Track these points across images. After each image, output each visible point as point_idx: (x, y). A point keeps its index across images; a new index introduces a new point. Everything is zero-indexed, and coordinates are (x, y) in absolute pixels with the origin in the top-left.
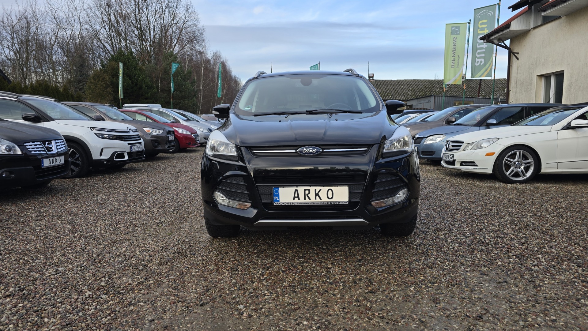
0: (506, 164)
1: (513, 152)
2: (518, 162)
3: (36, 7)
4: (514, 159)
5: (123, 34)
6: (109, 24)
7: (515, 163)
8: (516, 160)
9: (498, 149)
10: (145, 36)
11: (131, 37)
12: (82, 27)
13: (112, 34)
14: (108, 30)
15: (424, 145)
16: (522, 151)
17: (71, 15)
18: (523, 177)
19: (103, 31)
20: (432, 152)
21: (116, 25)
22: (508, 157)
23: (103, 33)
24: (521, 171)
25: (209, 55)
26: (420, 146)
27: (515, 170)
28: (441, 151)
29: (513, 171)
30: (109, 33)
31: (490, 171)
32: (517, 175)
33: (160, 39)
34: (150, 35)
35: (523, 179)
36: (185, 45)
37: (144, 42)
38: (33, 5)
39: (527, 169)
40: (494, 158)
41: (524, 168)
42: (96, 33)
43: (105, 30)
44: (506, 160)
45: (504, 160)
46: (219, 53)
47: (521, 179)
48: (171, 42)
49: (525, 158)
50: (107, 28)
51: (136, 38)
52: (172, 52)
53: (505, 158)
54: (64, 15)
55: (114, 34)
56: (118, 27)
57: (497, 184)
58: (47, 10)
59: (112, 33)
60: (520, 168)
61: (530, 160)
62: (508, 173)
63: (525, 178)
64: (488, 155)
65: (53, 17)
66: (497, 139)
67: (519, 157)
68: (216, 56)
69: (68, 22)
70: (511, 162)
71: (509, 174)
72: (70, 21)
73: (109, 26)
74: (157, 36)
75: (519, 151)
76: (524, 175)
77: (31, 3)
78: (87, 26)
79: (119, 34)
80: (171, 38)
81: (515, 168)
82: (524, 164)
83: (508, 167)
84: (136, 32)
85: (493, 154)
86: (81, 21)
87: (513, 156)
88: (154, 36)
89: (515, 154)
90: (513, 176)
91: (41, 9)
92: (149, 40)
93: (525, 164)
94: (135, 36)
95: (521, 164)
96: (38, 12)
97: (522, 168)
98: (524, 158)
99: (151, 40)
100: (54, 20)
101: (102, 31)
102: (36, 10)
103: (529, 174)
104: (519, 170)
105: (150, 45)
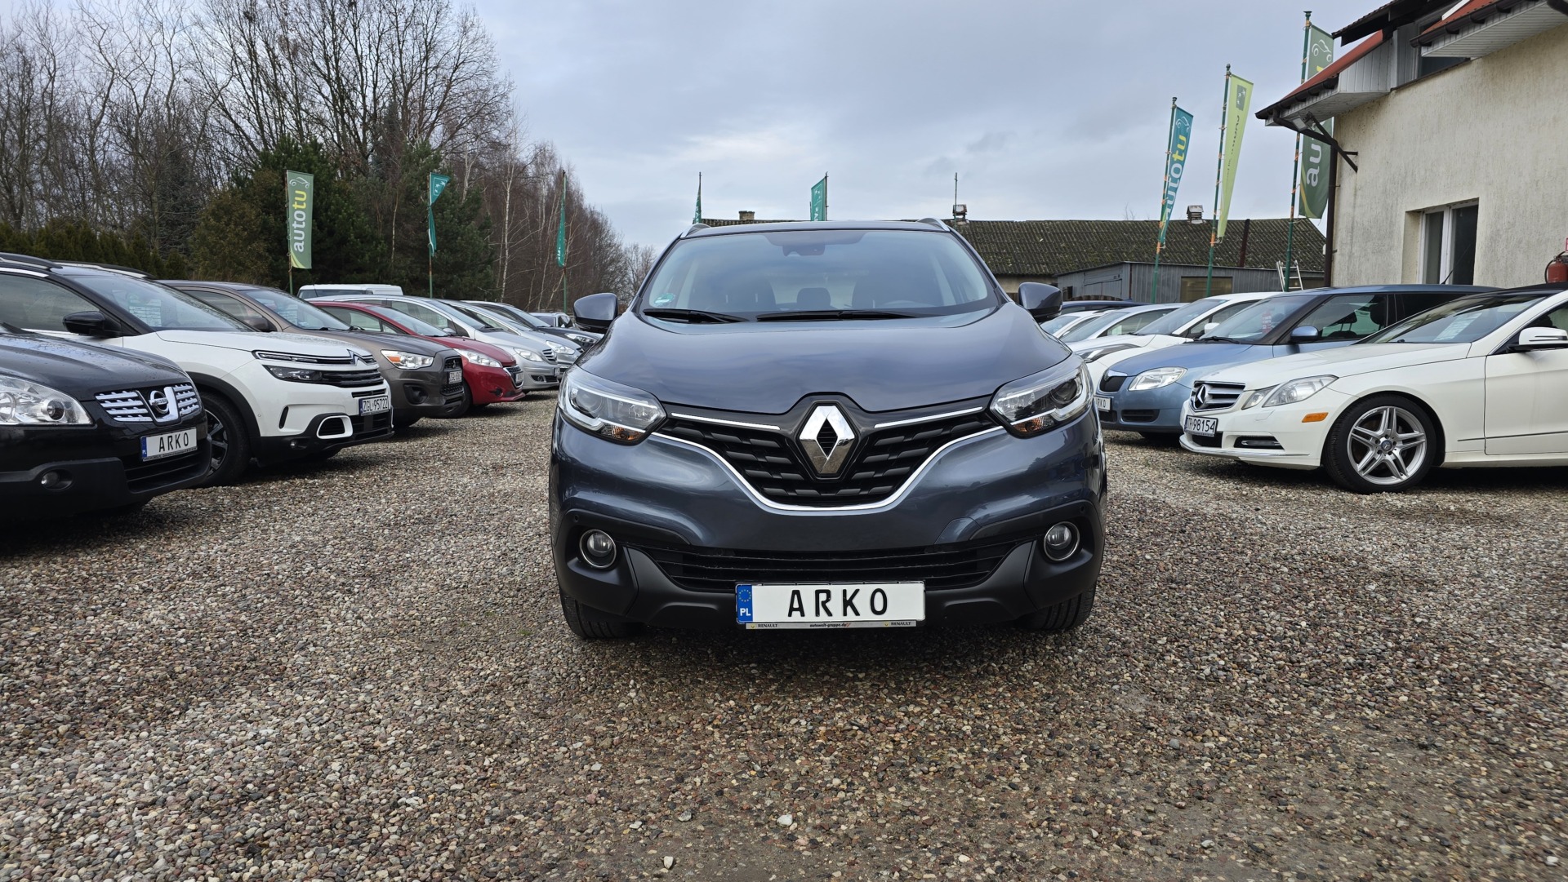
0: (1354, 442)
1: (1374, 411)
2: (1386, 436)
3: (51, 19)
4: (1376, 428)
5: (290, 97)
6: (252, 67)
7: (1377, 441)
8: (1380, 432)
9: (1335, 403)
10: (351, 102)
11: (312, 103)
12: (177, 76)
13: (260, 96)
14: (248, 84)
15: (1127, 394)
16: (1395, 408)
17: (145, 43)
18: (1398, 477)
19: (235, 86)
20: (1151, 411)
21: (270, 71)
22: (1361, 425)
23: (236, 92)
24: (1394, 461)
25: (524, 153)
26: (1117, 397)
27: (1378, 457)
28: (1179, 409)
29: (1373, 460)
30: (250, 94)
31: (1313, 460)
32: (1383, 470)
33: (393, 108)
34: (364, 97)
35: (1399, 480)
36: (460, 126)
37: (346, 117)
38: (41, 15)
39: (1408, 455)
40: (1325, 427)
41: (1402, 453)
42: (217, 94)
43: (240, 84)
44: (1356, 432)
45: (1351, 433)
46: (548, 148)
47: (1393, 481)
48: (420, 120)
49: (1404, 426)
50: (246, 77)
51: (326, 104)
52: (426, 143)
53: (1354, 427)
54: (126, 43)
55: (265, 95)
56: (275, 75)
57: (1331, 496)
58: (80, 27)
59: (259, 92)
60: (1390, 453)
61: (1416, 433)
62: (1359, 467)
63: (1404, 478)
64: (1309, 418)
65: (97, 48)
66: (1333, 379)
67: (1390, 426)
68: (543, 157)
69: (138, 60)
70: (1368, 437)
71: (1364, 469)
72: (143, 57)
73: (252, 73)
74: (385, 101)
75: (1389, 408)
76: (1401, 470)
77: (37, 10)
78: (189, 73)
79: (277, 93)
80: (423, 109)
81: (1379, 452)
82: (1400, 444)
83: (1360, 450)
84: (326, 90)
85: (1320, 417)
86: (174, 59)
87: (1373, 424)
88: (376, 100)
89: (1378, 417)
90: (1374, 473)
91: (63, 25)
92: (362, 111)
93: (1405, 441)
94: (322, 100)
95: (1395, 443)
96: (55, 33)
97: (1397, 452)
98: (1400, 428)
99: (365, 110)
100: (100, 56)
101: (231, 86)
102: (49, 28)
103: (1413, 468)
104: (1389, 458)
105: (365, 126)
